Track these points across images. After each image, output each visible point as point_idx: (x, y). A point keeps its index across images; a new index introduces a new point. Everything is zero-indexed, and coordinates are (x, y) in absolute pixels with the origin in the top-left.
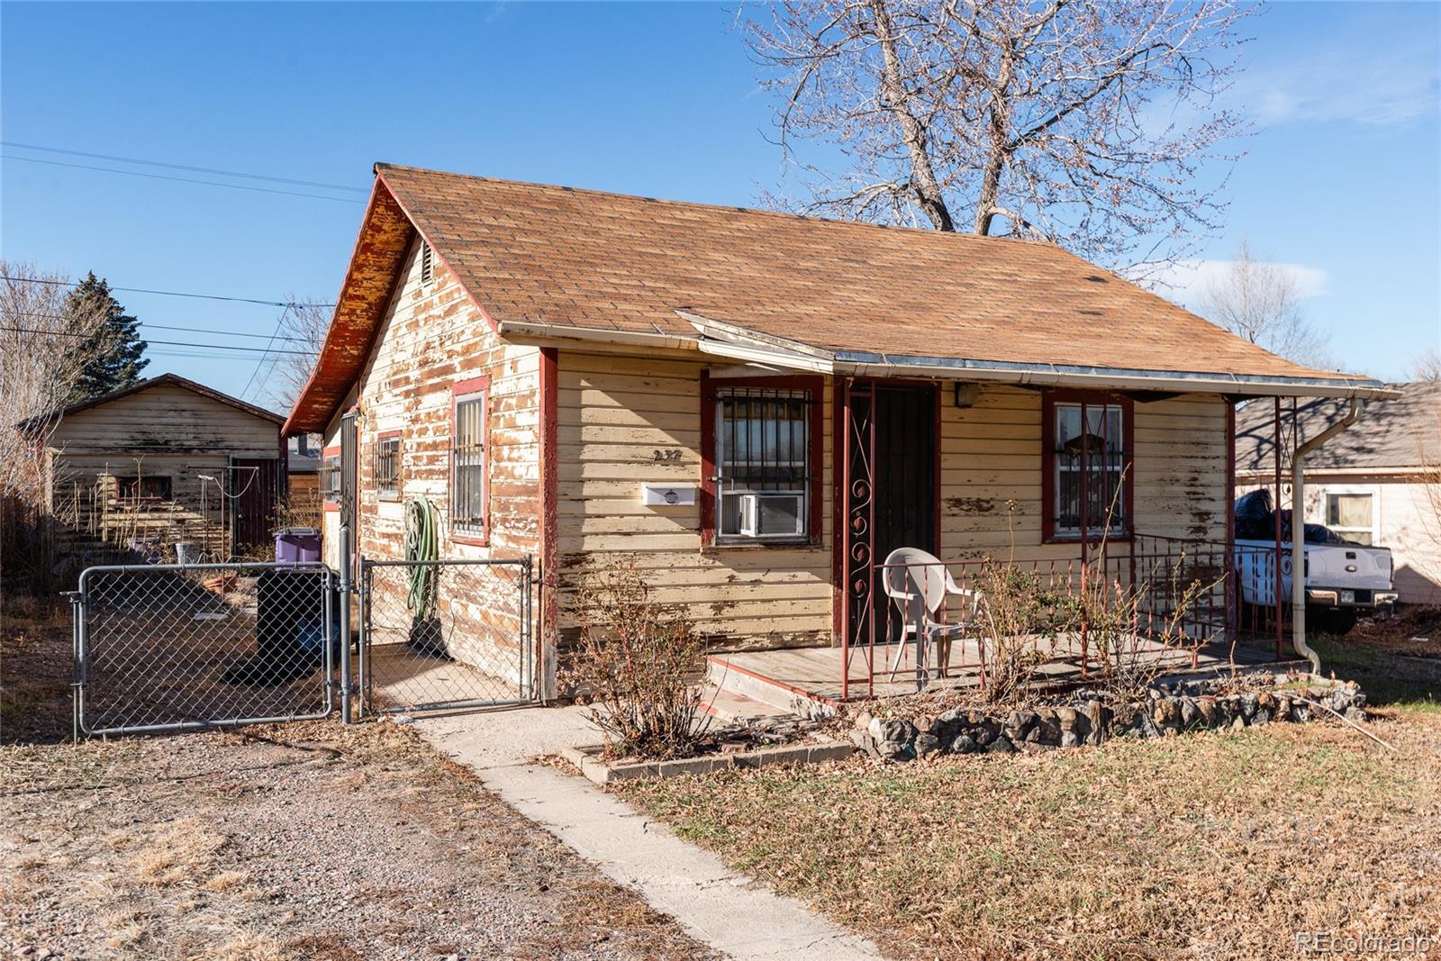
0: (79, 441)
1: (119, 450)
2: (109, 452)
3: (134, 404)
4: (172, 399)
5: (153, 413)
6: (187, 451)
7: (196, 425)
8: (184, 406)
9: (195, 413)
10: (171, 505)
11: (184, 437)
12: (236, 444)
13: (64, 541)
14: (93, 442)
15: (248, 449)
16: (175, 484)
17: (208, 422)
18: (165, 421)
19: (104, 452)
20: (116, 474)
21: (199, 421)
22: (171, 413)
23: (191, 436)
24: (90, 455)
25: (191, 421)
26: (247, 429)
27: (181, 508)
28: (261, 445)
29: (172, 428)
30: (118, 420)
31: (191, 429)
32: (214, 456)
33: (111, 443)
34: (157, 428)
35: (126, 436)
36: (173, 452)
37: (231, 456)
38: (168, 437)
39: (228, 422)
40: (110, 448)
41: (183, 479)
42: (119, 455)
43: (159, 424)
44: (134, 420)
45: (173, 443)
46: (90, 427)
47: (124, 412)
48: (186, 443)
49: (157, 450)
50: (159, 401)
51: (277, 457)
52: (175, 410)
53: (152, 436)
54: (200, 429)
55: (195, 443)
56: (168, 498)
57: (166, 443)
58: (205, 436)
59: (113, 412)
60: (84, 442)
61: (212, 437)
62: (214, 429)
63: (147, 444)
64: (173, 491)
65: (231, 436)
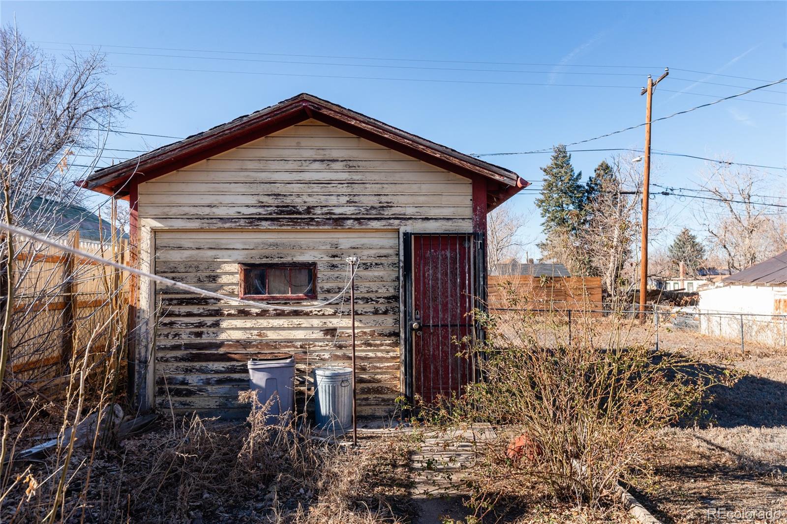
0: (187, 210)
1: (242, 222)
2: (227, 225)
3: (264, 153)
4: (318, 142)
5: (290, 166)
6: (338, 221)
7: (351, 183)
8: (335, 154)
9: (350, 165)
10: (314, 306)
11: (333, 200)
12: (410, 211)
13: (167, 361)
14: (207, 211)
15: (427, 219)
16: (323, 273)
17: (369, 177)
18: (306, 176)
19: (220, 225)
20: (240, 259)
21: (356, 177)
22: (316, 165)
23: (344, 200)
24: (201, 230)
25: (344, 176)
26: (425, 188)
27: (330, 311)
28: (446, 212)
29: (316, 188)
30: (241, 176)
31: (344, 189)
32: (377, 230)
33: (232, 212)
34: (296, 188)
35: (252, 200)
36: (318, 224)
37: (402, 230)
38: (311, 201)
39: (397, 177)
40: (230, 220)
41: (333, 266)
42: (242, 230)
43: (299, 182)
44: (263, 176)
45: (318, 211)
46: (203, 188)
47: (250, 165)
48: (337, 211)
49: (295, 222)
50: (299, 147)
51: (470, 230)
52: (322, 161)
53: (288, 201)
54: (357, 189)
55: (349, 210)
56: (312, 295)
57: (309, 210)
58: (362, 198)
59: (235, 165)
60: (193, 211)
61: (373, 201)
62: (376, 188)
63: (281, 212)
64: (319, 285)
65: (402, 199)
